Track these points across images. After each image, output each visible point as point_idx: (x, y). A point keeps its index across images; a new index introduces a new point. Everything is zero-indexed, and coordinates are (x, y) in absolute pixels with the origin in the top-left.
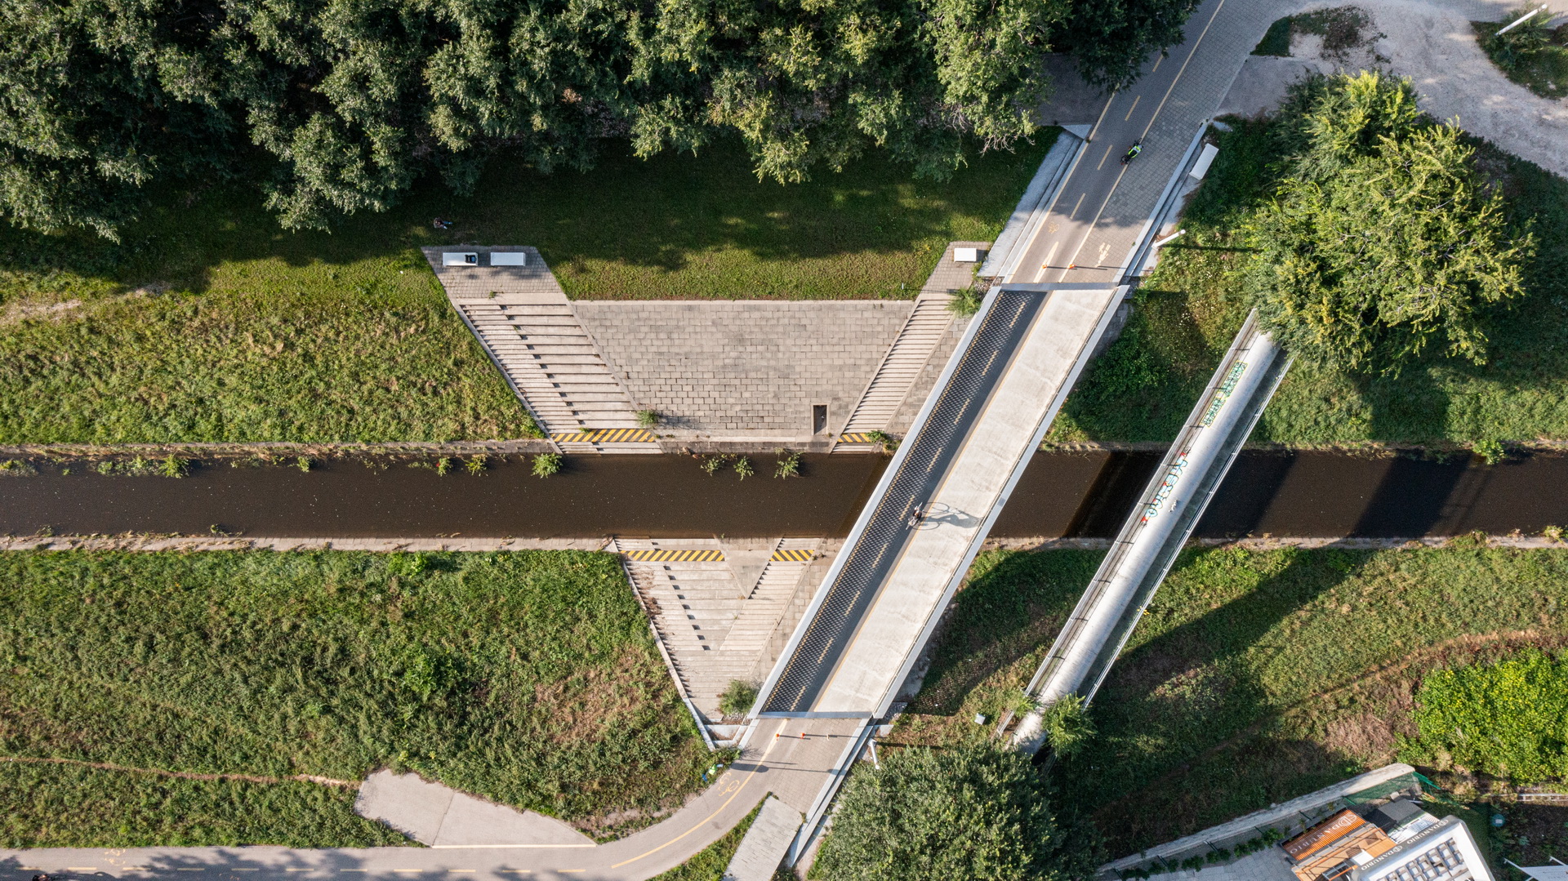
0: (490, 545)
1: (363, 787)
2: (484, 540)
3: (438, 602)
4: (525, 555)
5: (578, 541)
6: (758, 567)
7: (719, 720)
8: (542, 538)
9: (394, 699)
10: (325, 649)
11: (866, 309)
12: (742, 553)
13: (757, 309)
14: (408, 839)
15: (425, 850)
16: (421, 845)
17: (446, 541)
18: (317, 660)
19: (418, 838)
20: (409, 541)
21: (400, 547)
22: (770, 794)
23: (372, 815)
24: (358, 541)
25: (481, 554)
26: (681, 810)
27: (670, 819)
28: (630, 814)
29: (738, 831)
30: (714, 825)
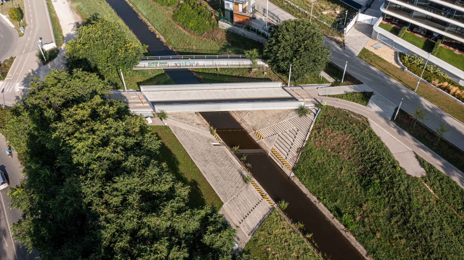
0: (321, 206)
1: (419, 176)
2: (321, 210)
3: (350, 202)
4: (314, 194)
5: (298, 185)
6: (268, 139)
7: (312, 113)
8: (306, 195)
9: (388, 187)
10: (397, 222)
11: (178, 135)
12: (267, 145)
13: (193, 157)
14: (417, 157)
15: (415, 151)
16: (415, 153)
17: (331, 220)
18: (402, 221)
19: (414, 155)
20: (341, 231)
21: (346, 231)
22: (319, 95)
23: (422, 169)
24: (357, 248)
25: (325, 205)
26: (341, 108)
27: (346, 108)
28: (353, 116)
29: (333, 96)
30: (337, 100)
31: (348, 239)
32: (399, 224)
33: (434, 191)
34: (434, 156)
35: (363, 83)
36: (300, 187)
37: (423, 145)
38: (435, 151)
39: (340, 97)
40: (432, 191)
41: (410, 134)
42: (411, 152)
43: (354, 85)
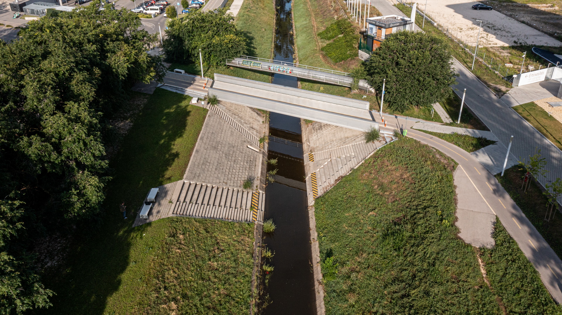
0: (315, 246)
1: (476, 245)
2: (313, 251)
4: (320, 231)
5: (310, 217)
6: (317, 163)
7: (384, 141)
12: (312, 168)
14: (496, 223)
15: (500, 217)
16: (497, 219)
17: (314, 265)
19: (493, 220)
20: (316, 283)
21: (320, 283)
23: (491, 240)
24: (318, 309)
25: (320, 245)
26: (429, 145)
27: (435, 147)
28: (438, 156)
29: (431, 133)
30: (431, 138)
31: (317, 294)
32: (395, 295)
33: (488, 272)
34: (531, 234)
35: (489, 130)
36: (310, 219)
37: (524, 215)
38: (537, 227)
39: (439, 135)
40: (483, 271)
41: (512, 197)
42: (493, 216)
43: (475, 130)
